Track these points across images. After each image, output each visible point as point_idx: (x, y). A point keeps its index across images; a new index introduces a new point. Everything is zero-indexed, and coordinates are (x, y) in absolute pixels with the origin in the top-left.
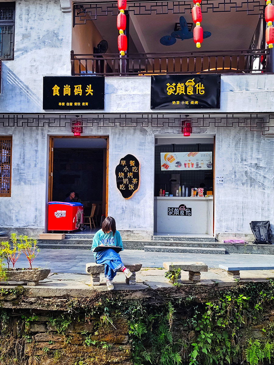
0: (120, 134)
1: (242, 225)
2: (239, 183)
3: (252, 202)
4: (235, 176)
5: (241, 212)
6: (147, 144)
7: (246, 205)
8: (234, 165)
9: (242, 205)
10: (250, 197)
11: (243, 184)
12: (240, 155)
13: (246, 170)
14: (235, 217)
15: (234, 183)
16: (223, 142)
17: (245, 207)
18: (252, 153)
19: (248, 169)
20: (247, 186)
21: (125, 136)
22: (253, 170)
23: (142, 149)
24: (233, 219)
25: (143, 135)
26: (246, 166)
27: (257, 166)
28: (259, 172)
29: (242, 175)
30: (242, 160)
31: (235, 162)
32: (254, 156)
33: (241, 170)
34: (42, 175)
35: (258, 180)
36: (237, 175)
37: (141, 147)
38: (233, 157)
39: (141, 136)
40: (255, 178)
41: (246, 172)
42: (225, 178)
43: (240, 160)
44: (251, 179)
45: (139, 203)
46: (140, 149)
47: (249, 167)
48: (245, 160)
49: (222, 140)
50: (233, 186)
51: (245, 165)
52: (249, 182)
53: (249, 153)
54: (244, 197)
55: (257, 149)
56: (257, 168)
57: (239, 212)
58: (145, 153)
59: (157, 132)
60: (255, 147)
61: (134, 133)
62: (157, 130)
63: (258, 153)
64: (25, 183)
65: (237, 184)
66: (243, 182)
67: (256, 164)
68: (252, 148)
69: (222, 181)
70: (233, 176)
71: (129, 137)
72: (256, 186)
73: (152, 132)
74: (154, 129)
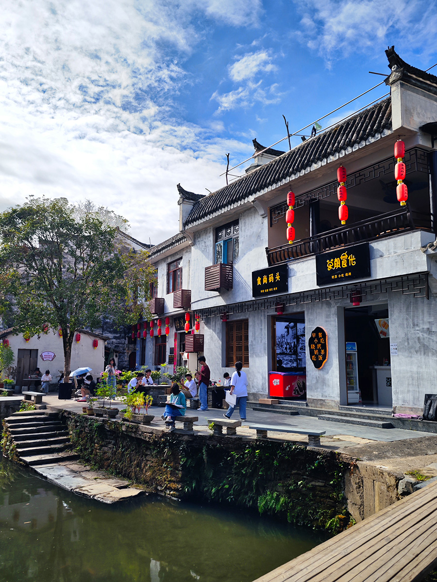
0: (312, 309)
1: (418, 398)
2: (412, 350)
3: (427, 372)
4: (408, 343)
5: (417, 384)
6: (332, 316)
7: (421, 375)
8: (406, 332)
9: (417, 375)
10: (424, 367)
11: (417, 352)
12: (411, 320)
13: (418, 336)
14: (411, 389)
15: (407, 351)
16: (395, 308)
17: (420, 378)
18: (423, 317)
19: (420, 335)
20: (421, 354)
21: (315, 310)
22: (426, 335)
23: (328, 321)
24: (409, 391)
25: (328, 308)
26: (418, 332)
27: (429, 331)
28: (432, 338)
29: (415, 342)
30: (414, 325)
31: (407, 328)
32: (425, 319)
33: (413, 336)
34: (265, 349)
35: (432, 347)
36: (410, 342)
37: (327, 320)
38: (405, 323)
39: (327, 309)
40: (428, 345)
41: (419, 338)
42: (399, 346)
43: (412, 325)
44: (424, 346)
45: (328, 373)
46: (326, 321)
47: (422, 332)
48: (417, 325)
49: (394, 305)
50: (406, 354)
51: (418, 330)
52: (422, 350)
53: (421, 317)
54: (419, 367)
55: (427, 312)
56: (429, 333)
57: (414, 383)
58: (330, 324)
59: (339, 304)
60: (426, 309)
61: (322, 306)
62: (339, 302)
63: (430, 317)
64: (256, 356)
65: (410, 352)
66: (417, 349)
67: (428, 329)
68: (423, 311)
69: (396, 349)
70: (406, 344)
71: (318, 311)
72: (430, 354)
73: (334, 304)
74: (336, 302)
